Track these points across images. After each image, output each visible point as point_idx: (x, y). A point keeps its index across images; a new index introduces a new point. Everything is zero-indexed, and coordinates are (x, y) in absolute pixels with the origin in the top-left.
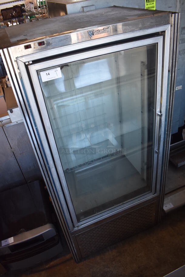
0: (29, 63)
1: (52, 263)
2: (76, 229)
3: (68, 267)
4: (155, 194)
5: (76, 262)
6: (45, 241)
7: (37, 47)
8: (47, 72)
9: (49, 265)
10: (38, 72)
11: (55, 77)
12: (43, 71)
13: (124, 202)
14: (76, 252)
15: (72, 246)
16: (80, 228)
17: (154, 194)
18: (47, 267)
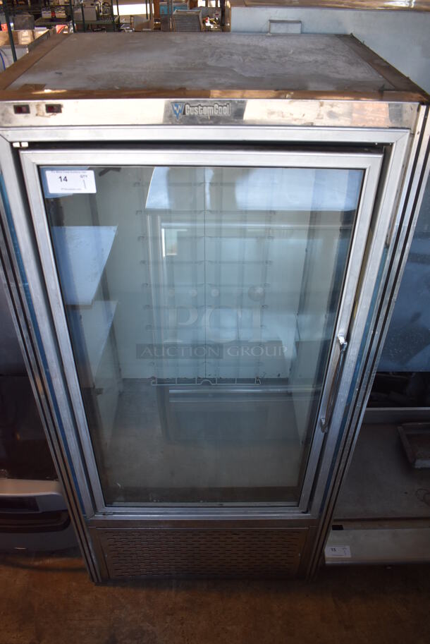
0: (21, 145)
1: (49, 561)
2: (99, 517)
3: (74, 584)
4: (307, 512)
5: (93, 581)
6: (40, 512)
7: (43, 113)
8: (63, 174)
9: (41, 562)
10: (40, 170)
11: (79, 189)
12: (52, 170)
13: (225, 504)
14: (94, 561)
15: (86, 548)
16: (109, 518)
17: (303, 513)
18: (37, 564)
